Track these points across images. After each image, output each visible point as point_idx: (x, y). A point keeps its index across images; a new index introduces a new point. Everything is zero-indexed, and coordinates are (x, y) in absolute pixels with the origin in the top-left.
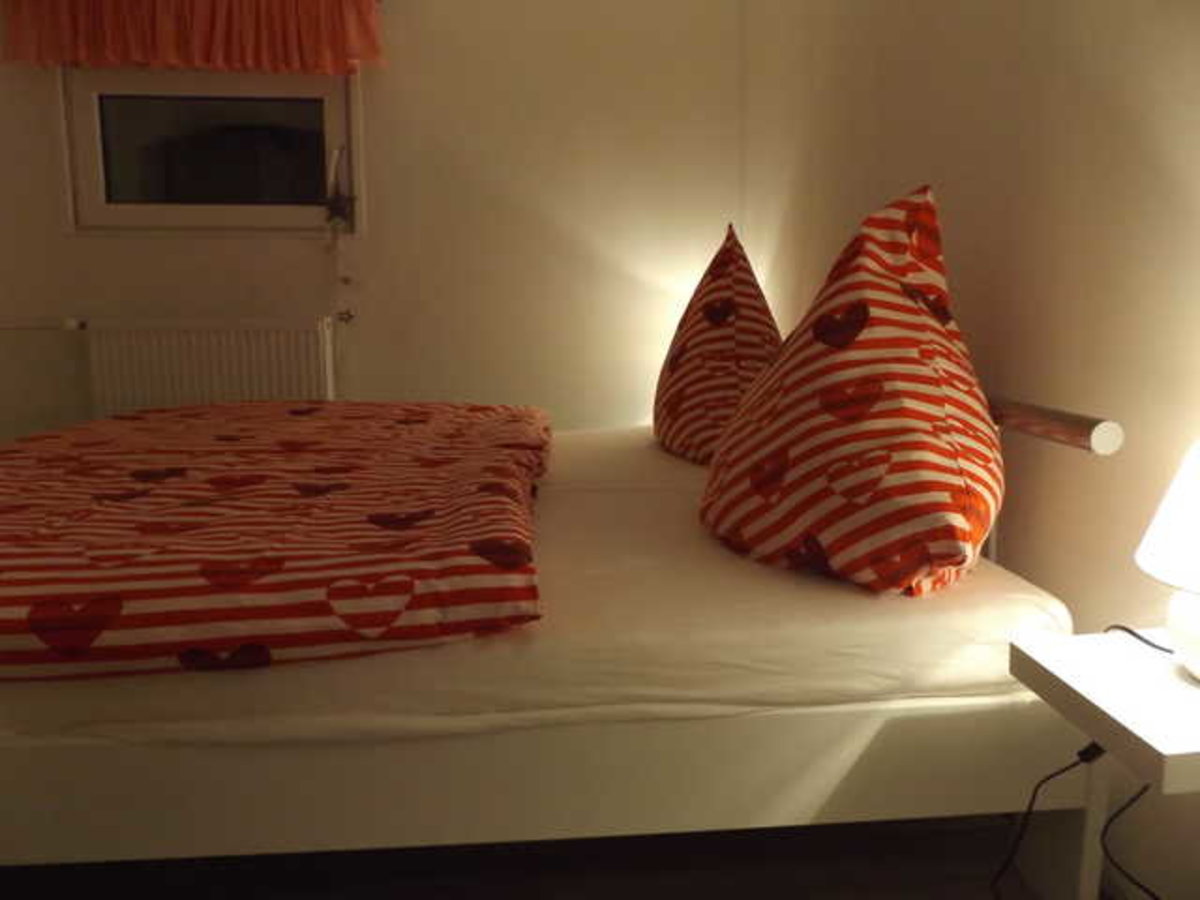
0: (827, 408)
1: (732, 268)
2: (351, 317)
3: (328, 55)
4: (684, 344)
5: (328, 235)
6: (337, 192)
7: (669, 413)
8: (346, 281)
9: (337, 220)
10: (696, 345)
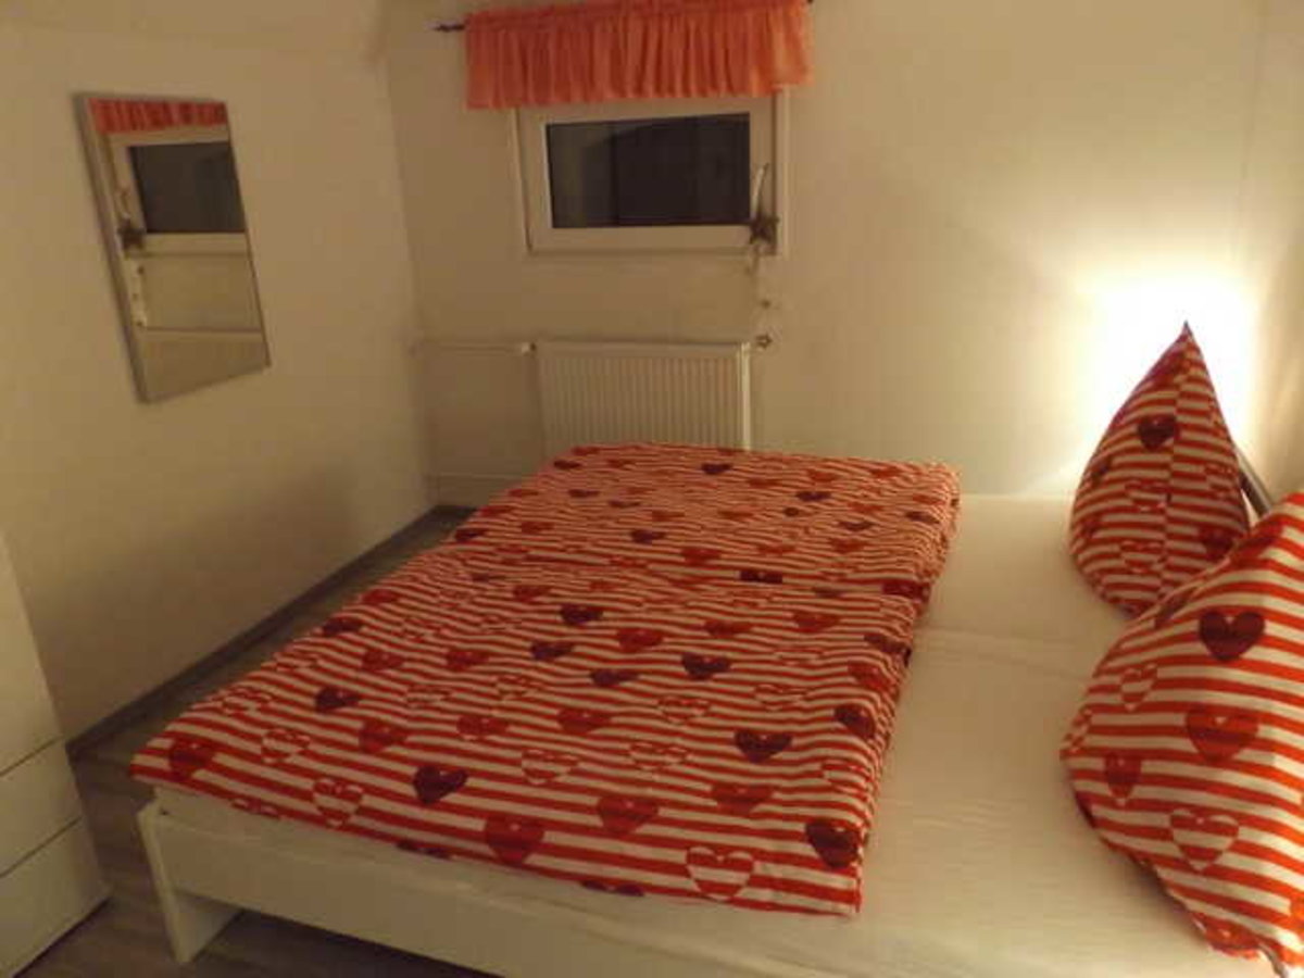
0: (1189, 732)
1: (1179, 378)
2: (769, 341)
3: (754, 78)
4: (1110, 457)
5: (749, 259)
6: (759, 213)
7: (1083, 533)
8: (766, 304)
9: (757, 242)
10: (1122, 466)
